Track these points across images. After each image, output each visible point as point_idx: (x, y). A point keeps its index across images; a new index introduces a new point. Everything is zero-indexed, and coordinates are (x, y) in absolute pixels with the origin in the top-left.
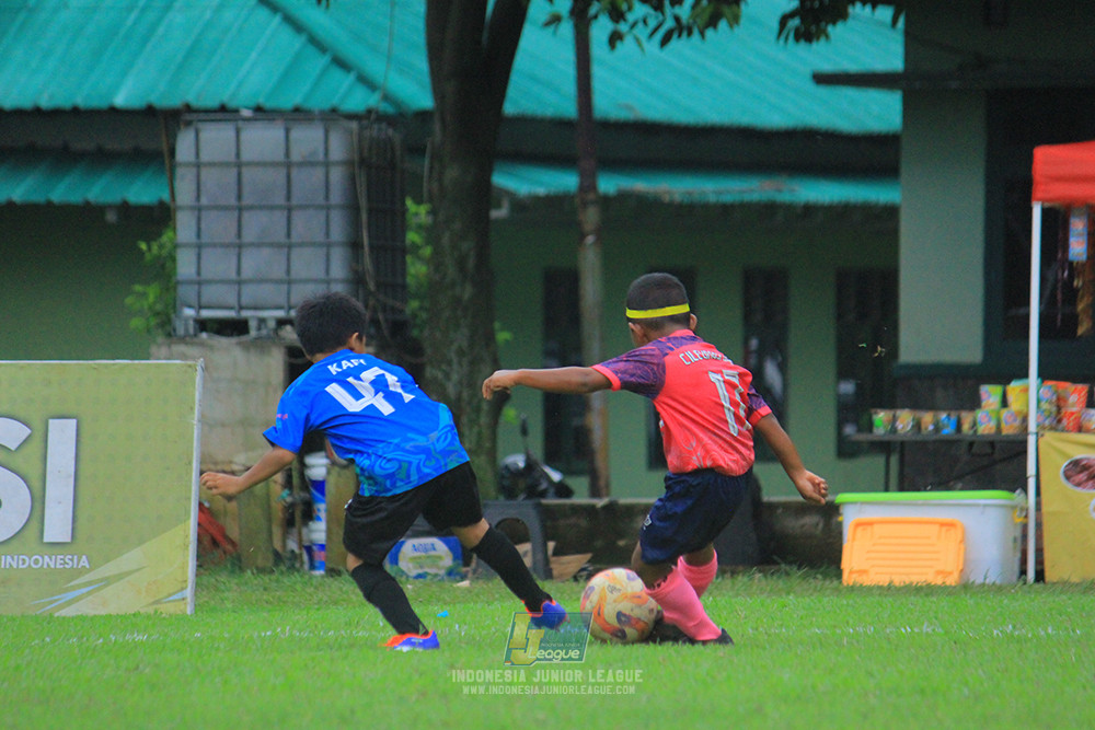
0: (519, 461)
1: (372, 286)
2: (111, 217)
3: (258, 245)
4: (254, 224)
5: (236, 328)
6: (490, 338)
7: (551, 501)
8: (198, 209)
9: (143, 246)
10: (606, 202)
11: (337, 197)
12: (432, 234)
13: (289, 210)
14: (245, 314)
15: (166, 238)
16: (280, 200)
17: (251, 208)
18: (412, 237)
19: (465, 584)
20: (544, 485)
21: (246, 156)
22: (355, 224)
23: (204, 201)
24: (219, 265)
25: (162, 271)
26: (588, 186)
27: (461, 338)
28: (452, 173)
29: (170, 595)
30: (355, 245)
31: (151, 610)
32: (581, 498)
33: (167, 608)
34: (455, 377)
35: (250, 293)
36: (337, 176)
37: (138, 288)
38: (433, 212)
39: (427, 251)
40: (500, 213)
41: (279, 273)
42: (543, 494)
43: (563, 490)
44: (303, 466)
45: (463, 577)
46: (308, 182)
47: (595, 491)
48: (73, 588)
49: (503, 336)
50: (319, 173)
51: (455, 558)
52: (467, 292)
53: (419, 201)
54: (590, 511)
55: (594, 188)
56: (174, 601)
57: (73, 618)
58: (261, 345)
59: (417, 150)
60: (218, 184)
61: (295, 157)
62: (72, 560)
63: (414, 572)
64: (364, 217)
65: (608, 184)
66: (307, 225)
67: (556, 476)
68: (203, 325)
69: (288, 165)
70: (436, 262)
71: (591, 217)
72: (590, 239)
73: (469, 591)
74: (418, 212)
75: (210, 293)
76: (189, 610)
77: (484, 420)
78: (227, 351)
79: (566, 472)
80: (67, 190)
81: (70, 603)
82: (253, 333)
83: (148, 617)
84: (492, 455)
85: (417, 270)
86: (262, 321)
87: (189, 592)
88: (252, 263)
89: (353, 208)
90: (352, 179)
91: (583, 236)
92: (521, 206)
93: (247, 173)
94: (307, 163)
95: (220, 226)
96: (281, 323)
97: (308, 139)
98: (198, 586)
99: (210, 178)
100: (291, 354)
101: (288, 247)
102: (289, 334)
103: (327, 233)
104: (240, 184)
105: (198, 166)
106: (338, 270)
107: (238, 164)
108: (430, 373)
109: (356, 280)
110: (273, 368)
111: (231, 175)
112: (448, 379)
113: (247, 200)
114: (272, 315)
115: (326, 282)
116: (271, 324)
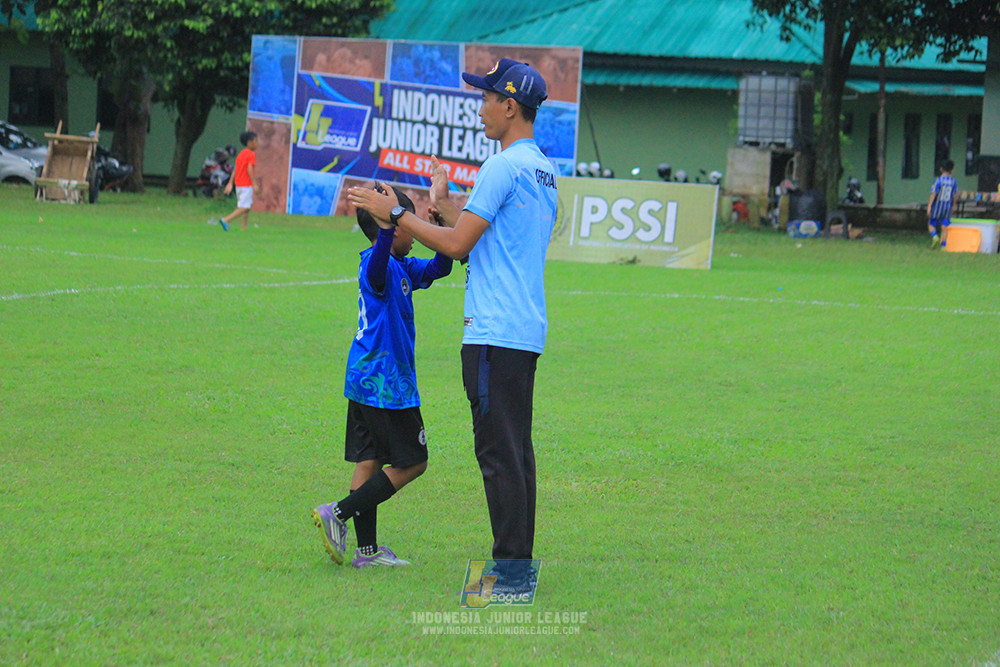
1: (800, 132)
3: (765, 117)
4: (764, 110)
5: (755, 144)
8: (746, 105)
10: (888, 95)
11: (791, 103)
13: (775, 107)
14: (760, 140)
16: (772, 103)
17: (764, 105)
21: (763, 88)
22: (796, 113)
23: (748, 102)
24: (752, 123)
26: (882, 88)
27: (829, 150)
30: (795, 119)
34: (826, 163)
35: (761, 133)
36: (791, 96)
41: (770, 126)
44: (775, 191)
45: (820, 237)
46: (782, 98)
47: (879, 202)
50: (785, 95)
51: (818, 229)
55: (884, 89)
58: (764, 150)
60: (753, 97)
61: (779, 88)
63: (804, 233)
64: (800, 109)
65: (890, 88)
66: (781, 112)
68: (746, 143)
69: (776, 92)
71: (883, 100)
72: (882, 110)
75: (748, 133)
78: (753, 152)
82: (761, 145)
86: (764, 143)
88: (762, 124)
89: (796, 107)
90: (796, 98)
91: (879, 108)
93: (762, 95)
94: (783, 91)
95: (753, 111)
96: (770, 144)
99: (750, 95)
100: (774, 154)
101: (774, 118)
102: (773, 147)
103: (787, 113)
104: (760, 96)
105: (747, 91)
106: (790, 126)
107: (760, 91)
108: (818, 162)
109: (796, 130)
110: (767, 158)
111: (757, 94)
112: (823, 164)
113: (763, 101)
114: (768, 140)
115: (786, 130)
116: (767, 145)
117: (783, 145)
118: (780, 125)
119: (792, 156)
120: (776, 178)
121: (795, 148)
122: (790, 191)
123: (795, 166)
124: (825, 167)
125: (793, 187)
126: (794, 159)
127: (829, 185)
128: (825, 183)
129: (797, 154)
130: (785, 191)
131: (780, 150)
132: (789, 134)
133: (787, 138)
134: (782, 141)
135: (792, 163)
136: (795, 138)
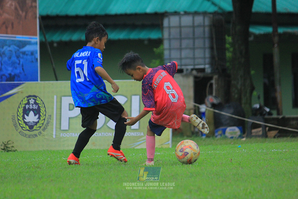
0: (257, 106)
1: (217, 59)
2: (146, 42)
3: (186, 48)
4: (185, 43)
5: (180, 71)
6: (249, 73)
7: (266, 117)
8: (170, 39)
9: (155, 49)
10: (280, 35)
11: (207, 35)
12: (233, 44)
13: (194, 39)
14: (183, 67)
15: (161, 47)
16: (191, 36)
17: (185, 38)
18: (227, 46)
19: (244, 139)
20: (264, 112)
21: (182, 24)
22: (212, 42)
23: (172, 37)
24: (175, 54)
25: (160, 56)
26: (275, 30)
28: (238, 28)
29: (165, 143)
30: (212, 48)
31: (160, 147)
32: (275, 116)
33: (165, 146)
34: (240, 83)
35: (184, 62)
36: (207, 29)
37: (154, 61)
38: (233, 39)
39: (231, 49)
40: (251, 39)
41: (191, 56)
42: (265, 115)
43: (270, 114)
45: (243, 137)
46: (199, 31)
47: (278, 114)
48: (139, 141)
49: (253, 72)
50: (202, 28)
51: (241, 132)
52: (243, 60)
53: (229, 36)
54: (277, 119)
55: (277, 31)
56: (166, 144)
57: (140, 149)
58: (187, 76)
59: (228, 22)
60: (175, 32)
61: (196, 24)
62: (139, 133)
63: (230, 136)
64: (214, 40)
65: (281, 30)
66: (199, 43)
67: (268, 110)
69: (193, 27)
70: (234, 53)
71: (276, 39)
72: (276, 45)
73: (245, 141)
74: (229, 39)
76: (170, 146)
77: (248, 95)
78: (178, 78)
79: (271, 109)
80: (134, 35)
81: (139, 145)
82: (185, 72)
83: (160, 148)
84: (250, 104)
85: (229, 55)
86: (187, 70)
87: (170, 142)
88: (184, 53)
89: (211, 38)
90: (211, 31)
91: (274, 45)
92: (257, 37)
93: (183, 30)
94: (199, 26)
95: (175, 44)
96: (192, 70)
97: (199, 20)
98: (173, 141)
99: (173, 31)
100: (196, 77)
101: (194, 49)
102: (194, 72)
103: (204, 45)
104: (180, 32)
105: (169, 27)
106: (208, 55)
107: (180, 27)
108: (233, 82)
109: (212, 57)
110: (190, 81)
111: (178, 30)
112: (238, 84)
113: (183, 36)
114: (190, 67)
115: (205, 58)
116: (190, 70)
117: (203, 70)
118: (199, 53)
119: (211, 78)
120: (199, 98)
121: (214, 72)
122: (214, 106)
123: (214, 87)
124: (239, 87)
125: (215, 101)
126: (213, 81)
127: (244, 101)
128: (240, 99)
129: (215, 77)
130: (210, 106)
131: (201, 75)
132: (207, 60)
133: (205, 64)
134: (202, 67)
135: (211, 85)
136: (212, 64)
